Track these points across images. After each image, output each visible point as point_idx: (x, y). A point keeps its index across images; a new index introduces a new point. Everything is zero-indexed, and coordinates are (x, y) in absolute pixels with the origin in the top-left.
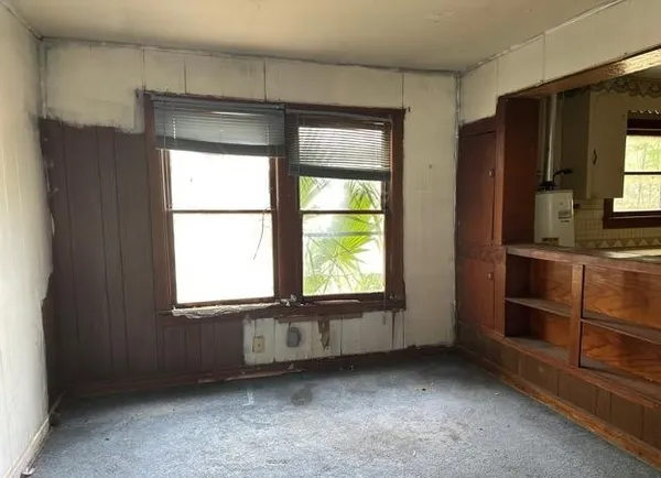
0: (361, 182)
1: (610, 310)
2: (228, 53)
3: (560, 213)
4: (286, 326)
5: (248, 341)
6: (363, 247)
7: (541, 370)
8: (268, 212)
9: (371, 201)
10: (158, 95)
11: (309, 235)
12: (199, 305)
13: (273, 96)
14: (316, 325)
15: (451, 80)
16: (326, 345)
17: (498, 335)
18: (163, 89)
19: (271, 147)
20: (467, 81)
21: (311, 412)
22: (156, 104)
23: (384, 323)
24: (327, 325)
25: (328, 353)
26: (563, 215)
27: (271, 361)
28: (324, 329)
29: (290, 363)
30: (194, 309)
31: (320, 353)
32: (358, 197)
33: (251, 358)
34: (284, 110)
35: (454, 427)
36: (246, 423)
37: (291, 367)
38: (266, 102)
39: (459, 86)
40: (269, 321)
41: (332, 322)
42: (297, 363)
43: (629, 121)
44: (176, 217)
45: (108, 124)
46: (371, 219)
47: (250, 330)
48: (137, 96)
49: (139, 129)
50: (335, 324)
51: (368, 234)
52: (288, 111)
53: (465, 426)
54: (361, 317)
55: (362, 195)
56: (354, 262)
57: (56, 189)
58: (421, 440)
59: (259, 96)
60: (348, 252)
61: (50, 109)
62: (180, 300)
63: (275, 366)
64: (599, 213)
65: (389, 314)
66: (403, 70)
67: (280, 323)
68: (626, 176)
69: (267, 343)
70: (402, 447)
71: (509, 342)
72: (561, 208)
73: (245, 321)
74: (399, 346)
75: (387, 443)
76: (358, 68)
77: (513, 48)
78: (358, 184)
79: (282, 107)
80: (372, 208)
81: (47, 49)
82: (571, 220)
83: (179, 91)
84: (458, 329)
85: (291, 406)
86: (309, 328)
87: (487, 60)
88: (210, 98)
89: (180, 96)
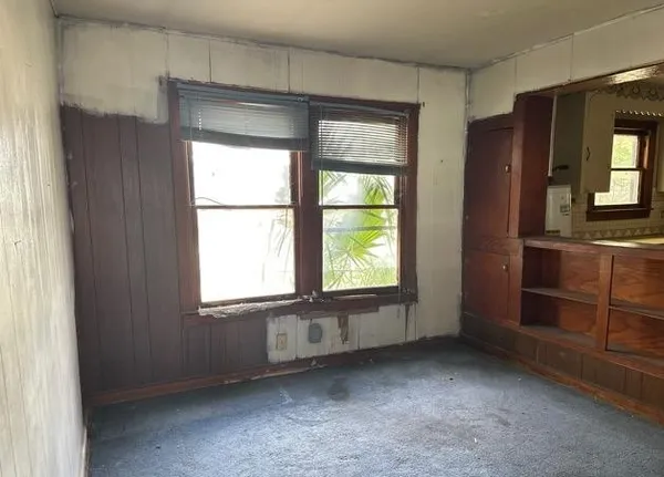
0: (376, 176)
1: (631, 296)
2: (253, 40)
3: (561, 207)
4: (307, 323)
5: (272, 339)
6: (377, 241)
7: (562, 354)
8: (290, 207)
9: (385, 195)
10: (183, 83)
11: (329, 230)
12: (224, 304)
13: (297, 88)
14: (336, 320)
15: (460, 77)
16: (345, 339)
17: (514, 324)
18: (186, 77)
19: (295, 140)
20: (478, 78)
21: (355, 407)
22: (181, 93)
23: (398, 317)
24: (347, 320)
25: (347, 348)
26: (563, 208)
27: (294, 358)
28: (343, 324)
29: (311, 359)
30: (220, 308)
31: (339, 348)
32: (372, 193)
33: (275, 355)
34: (308, 102)
35: (497, 412)
36: (296, 421)
37: (314, 363)
38: (290, 94)
39: (469, 83)
40: (292, 318)
41: (350, 317)
42: (319, 359)
43: (617, 121)
44: (200, 212)
45: (130, 113)
46: (384, 213)
47: (273, 328)
48: (161, 83)
49: (164, 120)
50: (353, 319)
51: (379, 228)
52: (312, 103)
53: (507, 411)
54: (377, 310)
55: (376, 191)
56: (367, 257)
57: (75, 183)
58: (474, 427)
59: (283, 88)
60: (362, 247)
61: (67, 95)
62: (205, 299)
63: (298, 362)
64: (584, 207)
65: (402, 308)
66: (419, 64)
67: (302, 319)
68: (613, 172)
69: (289, 340)
70: (461, 435)
71: (525, 331)
72: (562, 202)
73: (268, 319)
74: (411, 338)
75: (445, 432)
76: (376, 61)
77: (536, 47)
78: (373, 178)
79: (307, 99)
80: (384, 203)
81: (64, 28)
82: (570, 213)
83: (204, 79)
84: (464, 320)
85: (331, 402)
86: (329, 324)
87: (504, 59)
88: (235, 88)
89: (205, 85)
